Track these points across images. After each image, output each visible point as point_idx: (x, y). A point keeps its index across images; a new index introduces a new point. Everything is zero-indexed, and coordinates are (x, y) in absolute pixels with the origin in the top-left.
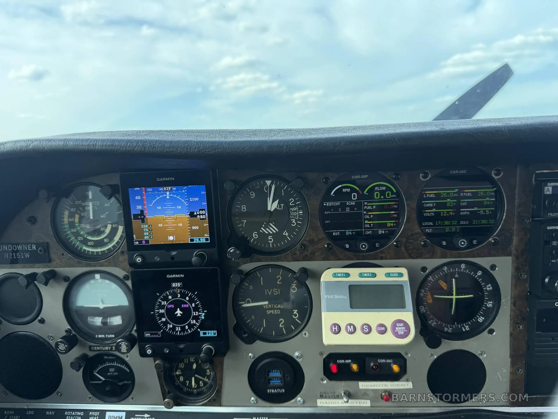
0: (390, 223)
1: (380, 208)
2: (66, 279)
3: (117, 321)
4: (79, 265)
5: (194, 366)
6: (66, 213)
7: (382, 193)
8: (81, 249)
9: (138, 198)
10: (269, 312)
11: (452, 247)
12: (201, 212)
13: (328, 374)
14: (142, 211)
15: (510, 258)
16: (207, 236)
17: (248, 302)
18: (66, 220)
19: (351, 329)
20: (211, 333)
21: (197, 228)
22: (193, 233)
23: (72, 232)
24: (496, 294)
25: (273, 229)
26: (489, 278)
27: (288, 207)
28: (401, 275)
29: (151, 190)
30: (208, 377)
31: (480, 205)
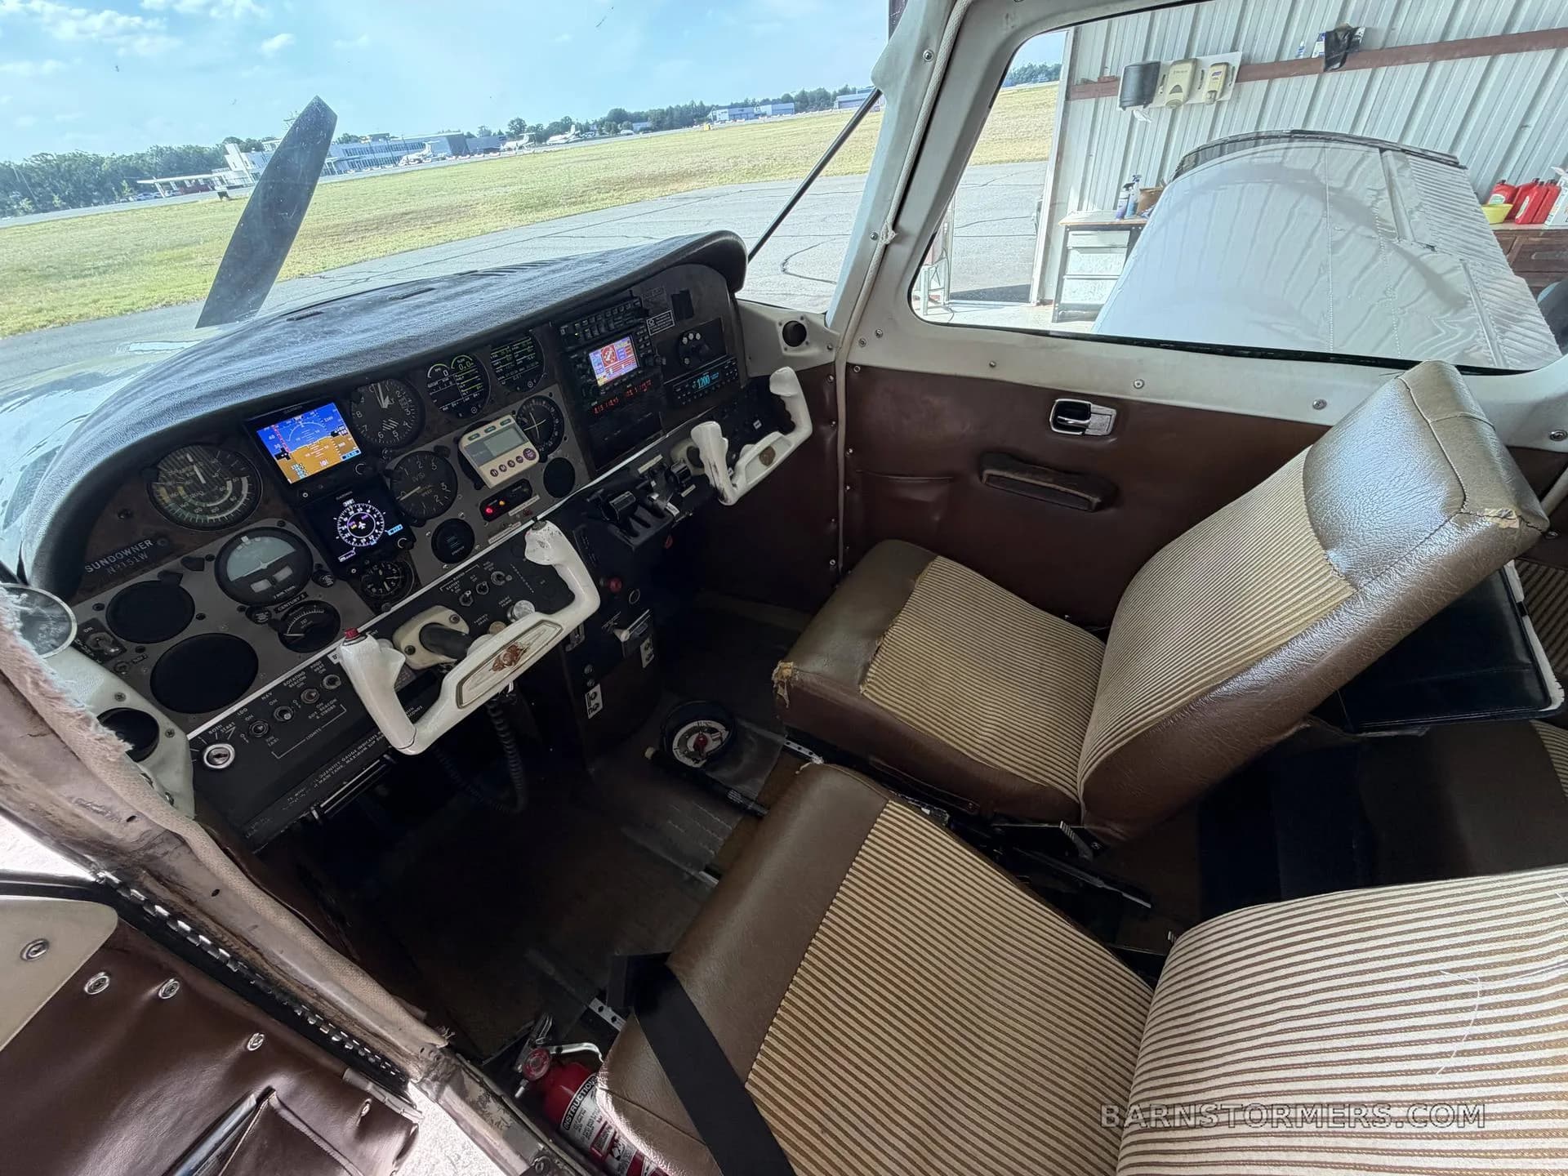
0: (478, 386)
1: (467, 377)
2: (210, 558)
3: (284, 574)
4: (222, 535)
5: (381, 573)
6: (163, 491)
7: (464, 364)
8: (206, 521)
9: (272, 437)
10: (423, 495)
11: (525, 388)
12: (341, 428)
13: (488, 518)
14: (283, 449)
15: (557, 385)
16: (356, 448)
17: (404, 495)
18: (166, 498)
19: (503, 468)
20: (398, 528)
21: (343, 444)
22: (342, 450)
23: (184, 509)
24: (558, 413)
25: (394, 424)
26: (551, 403)
27: (396, 400)
28: (509, 420)
29: (300, 417)
30: (398, 574)
31: (526, 353)
